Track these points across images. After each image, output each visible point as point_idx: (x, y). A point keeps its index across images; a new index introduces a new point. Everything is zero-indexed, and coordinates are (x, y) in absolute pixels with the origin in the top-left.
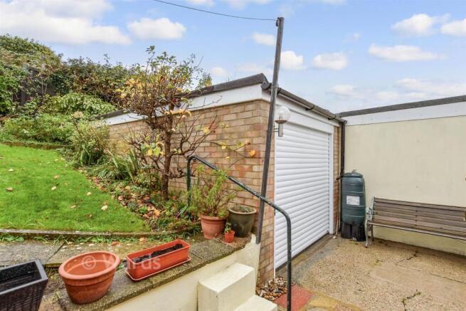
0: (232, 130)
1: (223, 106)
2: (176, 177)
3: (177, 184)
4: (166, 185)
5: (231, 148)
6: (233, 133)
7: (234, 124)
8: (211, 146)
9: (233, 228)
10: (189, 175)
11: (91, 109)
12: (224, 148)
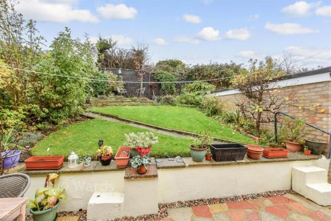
0: (305, 98)
1: (298, 85)
2: (266, 122)
3: (265, 126)
4: (258, 126)
5: (305, 107)
6: (307, 100)
7: (306, 95)
8: (289, 106)
9: (309, 149)
10: (276, 121)
11: (205, 88)
12: (300, 108)
